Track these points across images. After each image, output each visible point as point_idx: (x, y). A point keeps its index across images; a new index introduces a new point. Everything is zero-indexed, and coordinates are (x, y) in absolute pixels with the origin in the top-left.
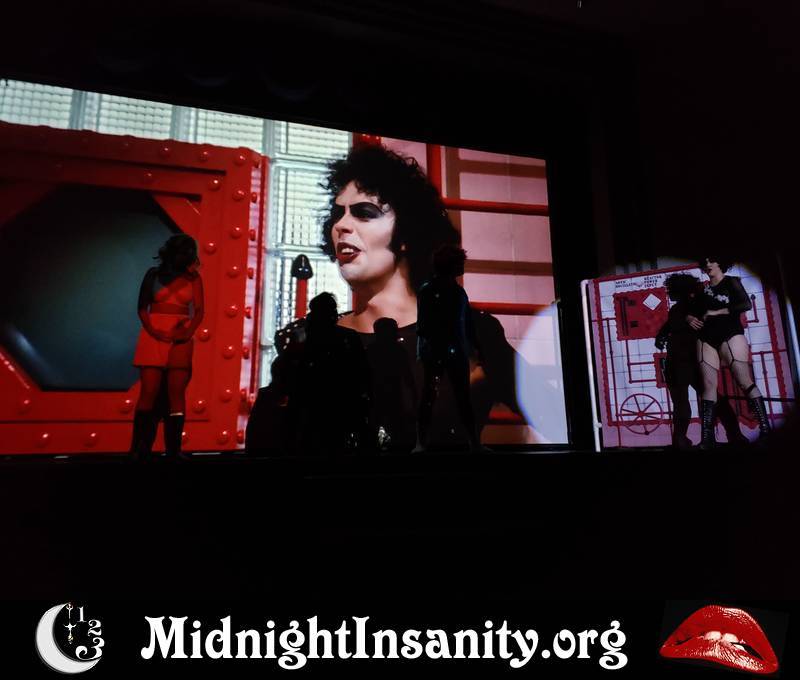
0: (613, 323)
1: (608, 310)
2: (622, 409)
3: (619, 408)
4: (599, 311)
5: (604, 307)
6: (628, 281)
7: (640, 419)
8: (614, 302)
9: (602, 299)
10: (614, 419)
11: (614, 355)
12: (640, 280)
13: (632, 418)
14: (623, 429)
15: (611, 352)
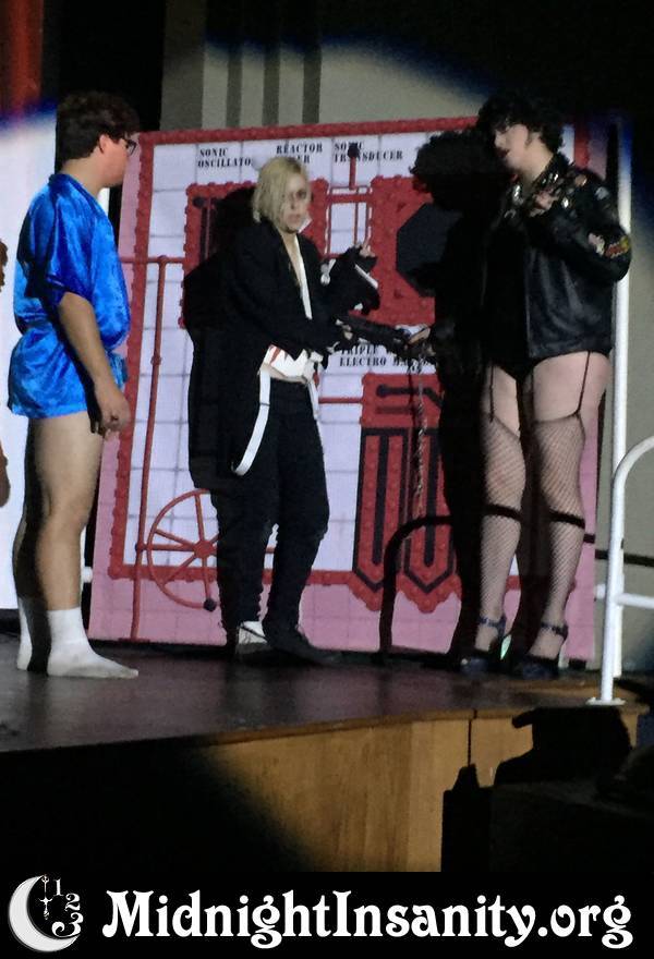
0: (176, 274)
1: (169, 234)
2: (154, 531)
3: (149, 523)
4: (142, 233)
5: (156, 225)
6: (233, 150)
7: (197, 563)
8: (187, 211)
9: (156, 198)
10: (129, 557)
11: (162, 369)
12: (264, 150)
13: (178, 559)
14: (149, 588)
15: (156, 361)
